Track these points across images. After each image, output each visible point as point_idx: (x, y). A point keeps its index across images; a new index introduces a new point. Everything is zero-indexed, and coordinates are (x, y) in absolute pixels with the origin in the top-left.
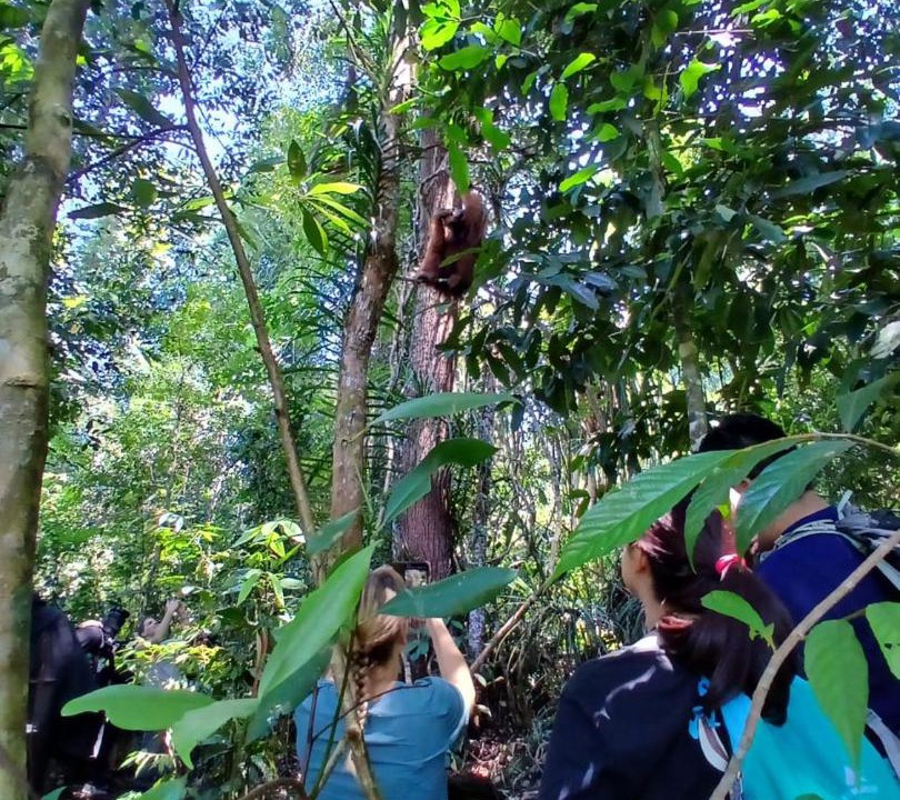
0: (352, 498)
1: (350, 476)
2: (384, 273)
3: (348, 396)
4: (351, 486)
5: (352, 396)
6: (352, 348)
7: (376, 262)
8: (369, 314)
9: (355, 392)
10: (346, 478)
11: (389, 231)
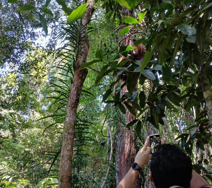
0: (66, 169)
1: (66, 159)
2: (81, 76)
3: (67, 125)
4: (66, 163)
5: (68, 125)
6: (69, 106)
7: (77, 72)
8: (76, 92)
9: (70, 123)
10: (64, 160)
11: (82, 60)
